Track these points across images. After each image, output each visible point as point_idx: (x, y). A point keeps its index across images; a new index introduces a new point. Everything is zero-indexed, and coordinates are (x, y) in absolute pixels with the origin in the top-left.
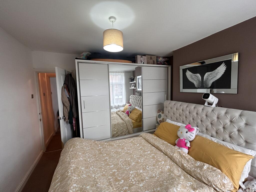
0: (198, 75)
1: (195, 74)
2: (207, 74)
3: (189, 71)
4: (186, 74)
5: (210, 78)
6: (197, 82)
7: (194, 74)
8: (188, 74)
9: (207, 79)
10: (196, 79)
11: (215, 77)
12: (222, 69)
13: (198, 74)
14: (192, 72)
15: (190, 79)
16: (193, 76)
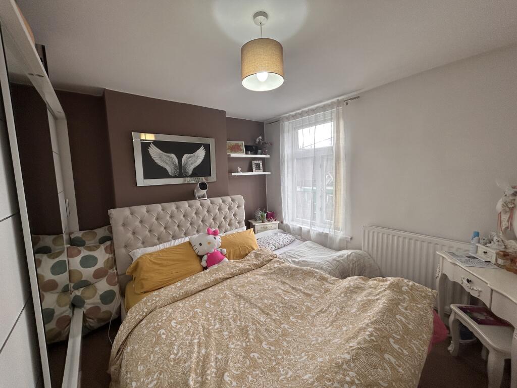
0: (173, 156)
1: (168, 154)
2: (185, 156)
3: (155, 147)
4: (148, 151)
5: (190, 163)
6: (173, 167)
7: (166, 154)
8: (154, 152)
9: (186, 164)
10: (169, 163)
11: (195, 162)
12: (201, 153)
13: (172, 154)
14: (161, 150)
15: (159, 162)
16: (164, 156)
